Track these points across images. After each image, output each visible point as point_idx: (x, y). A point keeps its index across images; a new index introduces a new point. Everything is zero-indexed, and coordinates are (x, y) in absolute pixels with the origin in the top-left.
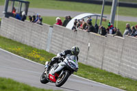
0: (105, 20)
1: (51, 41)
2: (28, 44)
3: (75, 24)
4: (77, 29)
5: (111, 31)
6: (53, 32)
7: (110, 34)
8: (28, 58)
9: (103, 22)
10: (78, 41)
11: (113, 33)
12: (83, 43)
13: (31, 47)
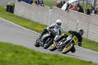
0: (89, 4)
1: (51, 18)
2: (34, 21)
3: (68, 6)
4: (69, 10)
5: (93, 11)
6: (52, 12)
7: (93, 14)
8: (35, 30)
9: (88, 5)
10: (70, 19)
11: (95, 13)
12: (73, 20)
13: (37, 23)
